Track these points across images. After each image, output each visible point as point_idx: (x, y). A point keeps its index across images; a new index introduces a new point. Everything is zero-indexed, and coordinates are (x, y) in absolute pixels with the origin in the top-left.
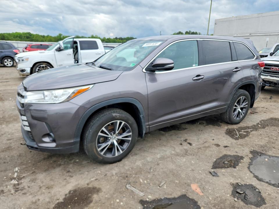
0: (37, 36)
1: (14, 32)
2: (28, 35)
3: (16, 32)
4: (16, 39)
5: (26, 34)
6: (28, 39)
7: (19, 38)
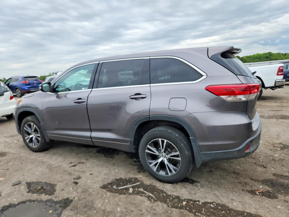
0: (278, 54)
1: (255, 54)
2: (268, 55)
3: (257, 54)
4: (255, 60)
5: (265, 54)
6: (267, 59)
7: (258, 59)
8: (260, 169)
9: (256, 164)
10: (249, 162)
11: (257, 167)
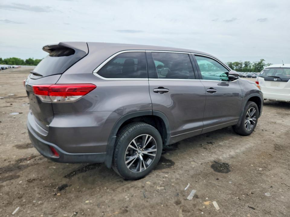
8: (34, 175)
9: (40, 180)
10: (48, 178)
11: (38, 176)
